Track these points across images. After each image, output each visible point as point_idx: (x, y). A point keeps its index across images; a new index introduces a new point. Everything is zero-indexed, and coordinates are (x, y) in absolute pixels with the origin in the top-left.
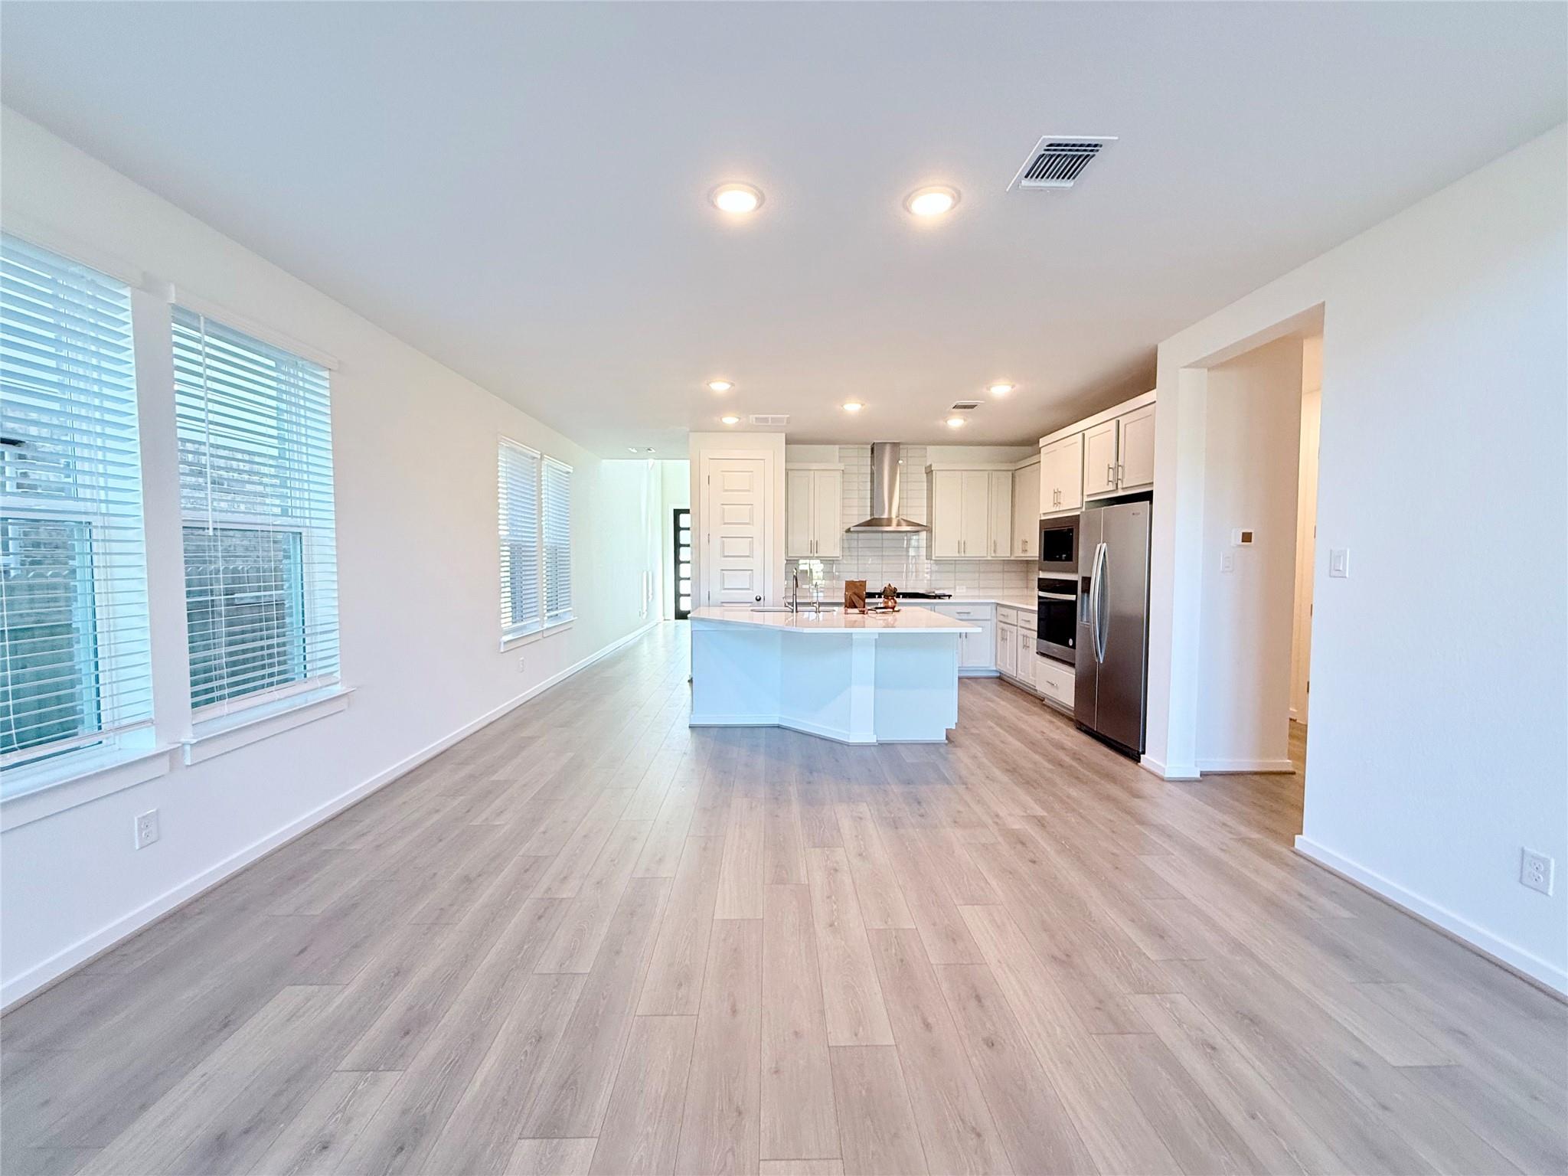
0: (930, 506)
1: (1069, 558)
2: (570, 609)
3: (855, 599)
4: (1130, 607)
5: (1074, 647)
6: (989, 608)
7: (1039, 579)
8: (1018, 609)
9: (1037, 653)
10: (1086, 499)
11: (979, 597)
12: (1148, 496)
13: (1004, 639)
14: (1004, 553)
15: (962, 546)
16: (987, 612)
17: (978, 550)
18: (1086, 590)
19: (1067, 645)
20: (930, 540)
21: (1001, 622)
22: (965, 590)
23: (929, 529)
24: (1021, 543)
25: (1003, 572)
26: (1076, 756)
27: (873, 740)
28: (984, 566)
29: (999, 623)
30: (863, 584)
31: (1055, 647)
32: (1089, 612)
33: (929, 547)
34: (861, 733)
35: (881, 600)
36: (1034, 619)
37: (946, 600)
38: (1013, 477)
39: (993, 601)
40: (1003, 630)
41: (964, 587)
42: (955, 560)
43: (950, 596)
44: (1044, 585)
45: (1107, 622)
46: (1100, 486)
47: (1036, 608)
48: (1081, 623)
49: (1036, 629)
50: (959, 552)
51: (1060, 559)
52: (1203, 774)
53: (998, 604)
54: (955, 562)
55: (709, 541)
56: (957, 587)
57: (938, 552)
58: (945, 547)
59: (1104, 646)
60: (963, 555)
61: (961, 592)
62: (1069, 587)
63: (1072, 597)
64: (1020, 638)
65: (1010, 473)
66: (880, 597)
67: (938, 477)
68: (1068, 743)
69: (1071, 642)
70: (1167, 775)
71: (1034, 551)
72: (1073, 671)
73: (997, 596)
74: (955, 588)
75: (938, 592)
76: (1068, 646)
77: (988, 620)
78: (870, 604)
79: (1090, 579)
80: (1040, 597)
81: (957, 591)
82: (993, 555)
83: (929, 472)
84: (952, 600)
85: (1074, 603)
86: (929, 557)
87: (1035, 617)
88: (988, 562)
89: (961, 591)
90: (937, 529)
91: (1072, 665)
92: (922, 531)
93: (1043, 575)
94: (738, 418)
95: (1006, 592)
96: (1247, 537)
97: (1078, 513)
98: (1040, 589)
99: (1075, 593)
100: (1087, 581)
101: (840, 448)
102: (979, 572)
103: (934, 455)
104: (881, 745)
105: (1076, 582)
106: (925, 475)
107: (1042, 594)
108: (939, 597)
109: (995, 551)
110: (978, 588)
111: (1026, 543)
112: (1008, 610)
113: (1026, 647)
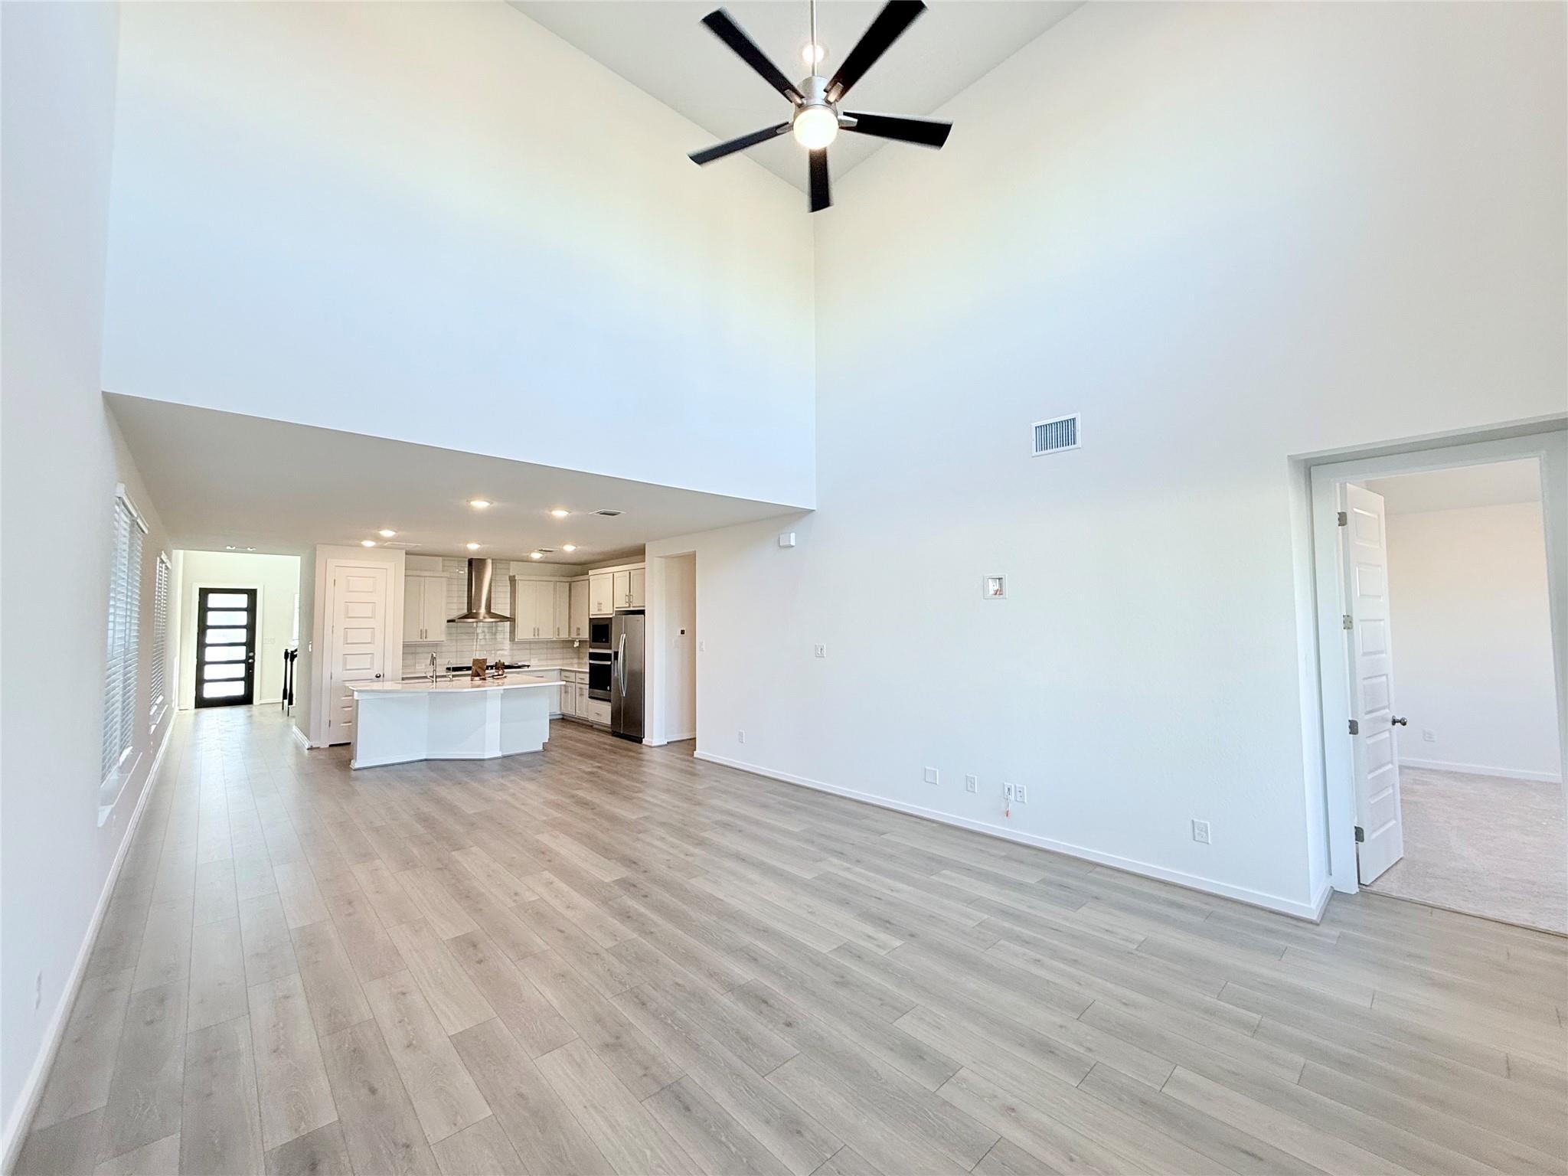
0: (513, 605)
1: (607, 641)
3: (479, 671)
4: (636, 667)
5: (610, 690)
6: (556, 672)
7: (590, 653)
8: (575, 672)
9: (589, 697)
10: (615, 609)
11: (547, 666)
12: (642, 612)
13: (566, 691)
14: (564, 636)
15: (536, 631)
16: (555, 675)
17: (548, 634)
18: (616, 658)
19: (606, 690)
20: (512, 628)
21: (564, 680)
22: (538, 662)
23: (512, 620)
24: (575, 630)
25: (563, 648)
26: (611, 745)
27: (500, 754)
28: (550, 644)
29: (562, 681)
30: (485, 661)
31: (599, 692)
32: (618, 670)
33: (512, 633)
34: (492, 751)
35: (493, 671)
36: (587, 678)
37: (526, 669)
38: (570, 586)
39: (558, 668)
40: (565, 685)
41: (537, 659)
42: (532, 641)
43: (528, 666)
44: (592, 656)
45: (627, 671)
46: (622, 604)
47: (588, 671)
48: (614, 675)
49: (588, 683)
50: (534, 635)
51: (602, 642)
52: (668, 743)
53: (562, 669)
54: (532, 643)
56: (532, 660)
57: (520, 635)
59: (626, 685)
60: (537, 637)
61: (535, 663)
62: (607, 657)
63: (609, 663)
64: (578, 690)
65: (568, 584)
66: (492, 669)
67: (518, 584)
68: (609, 742)
69: (608, 688)
70: (653, 745)
71: (585, 634)
72: (610, 704)
73: (558, 664)
74: (530, 660)
75: (520, 664)
78: (489, 673)
79: (618, 652)
80: (590, 664)
81: (532, 662)
82: (557, 637)
83: (512, 580)
84: (530, 669)
85: (610, 665)
86: (511, 639)
87: (588, 675)
88: (553, 642)
90: (518, 620)
91: (609, 701)
92: (507, 622)
93: (591, 651)
95: (565, 661)
96: (683, 632)
97: (611, 616)
98: (590, 658)
99: (610, 660)
100: (616, 654)
101: (444, 559)
102: (547, 648)
103: (514, 569)
104: (504, 757)
105: (611, 654)
106: (510, 583)
107: (591, 662)
108: (519, 667)
109: (558, 635)
110: (547, 659)
111: (578, 629)
112: (569, 673)
113: (581, 695)
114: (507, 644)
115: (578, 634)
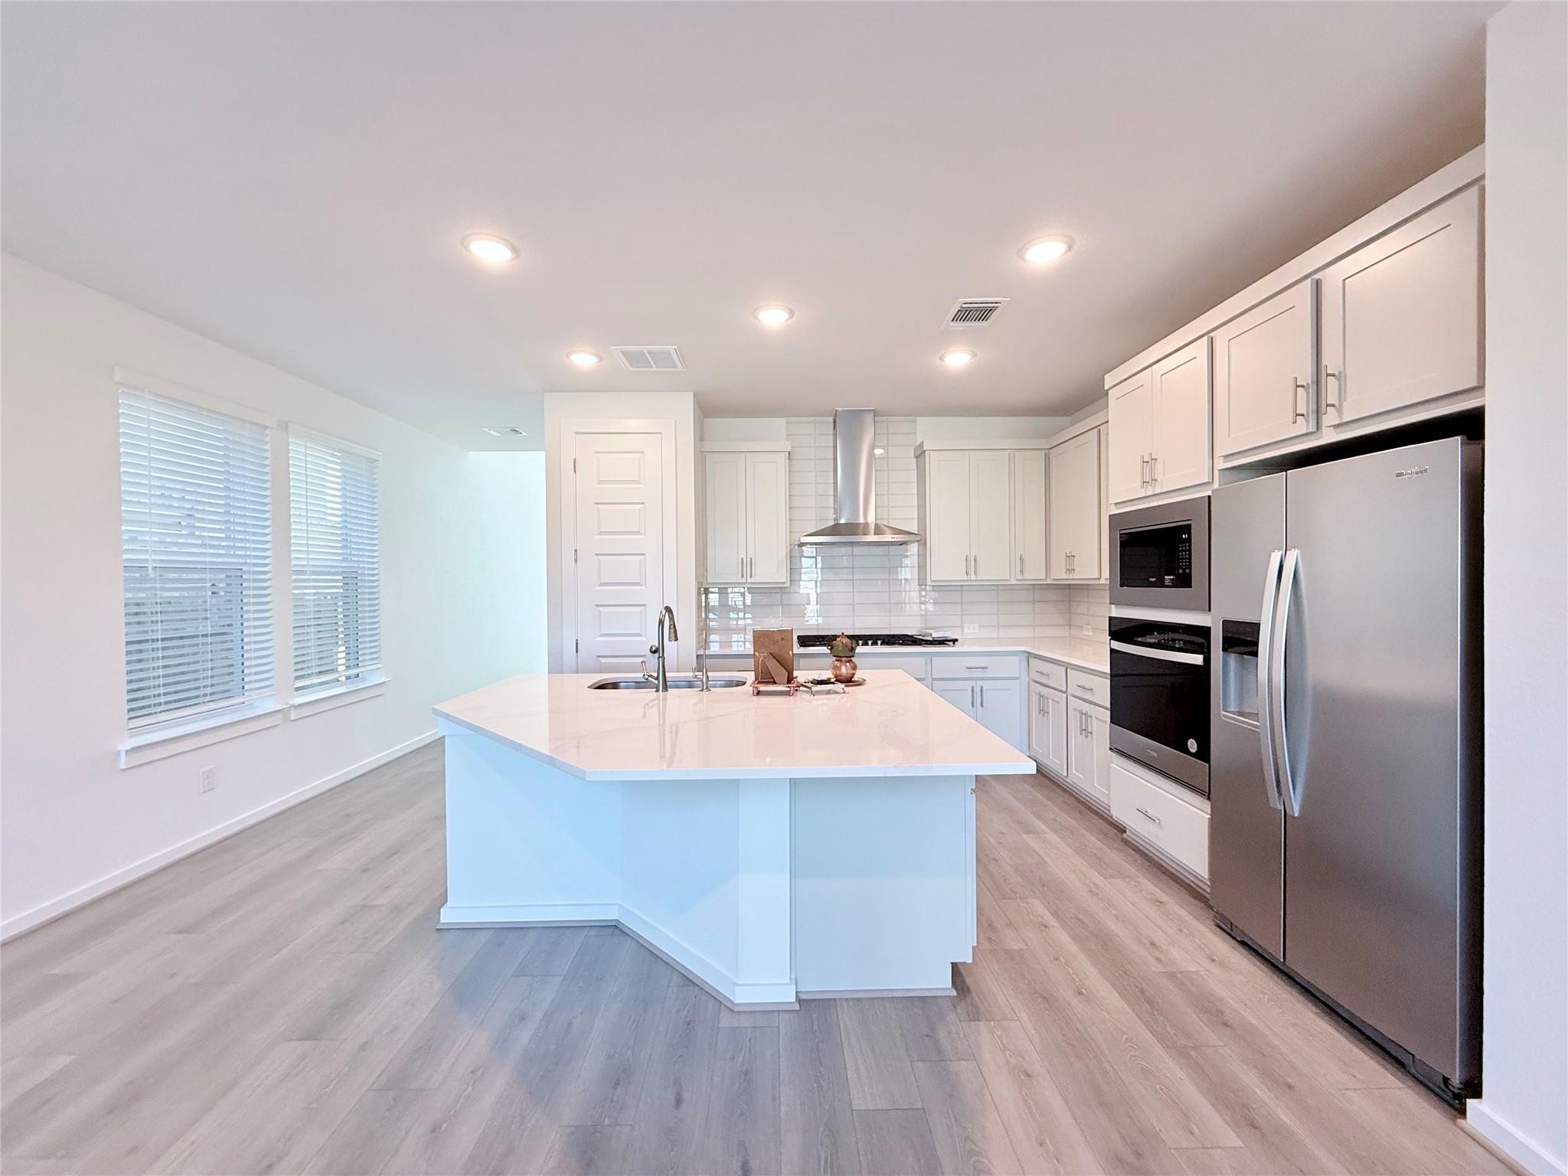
0: (922, 507)
1: (1185, 581)
2: (380, 666)
6: (1016, 659)
7: (1111, 619)
8: (1069, 665)
9: (1111, 749)
10: (1220, 464)
11: (1000, 642)
13: (1043, 711)
14: (1036, 573)
15: (972, 563)
16: (1013, 667)
17: (995, 570)
18: (1241, 648)
20: (922, 557)
21: (1036, 682)
22: (977, 630)
23: (923, 543)
24: (1062, 557)
25: (1034, 602)
28: (1004, 594)
29: (1031, 683)
31: (1154, 748)
33: (922, 566)
36: (1103, 688)
37: (951, 648)
38: (1046, 457)
39: (1021, 648)
40: (1041, 696)
41: (977, 625)
42: (962, 586)
43: (955, 641)
44: (1122, 631)
47: (1106, 669)
49: (1109, 706)
50: (967, 574)
53: (1029, 653)
54: (961, 588)
55: (576, 560)
56: (966, 625)
57: (937, 574)
58: (946, 567)
60: (973, 578)
61: (971, 635)
62: (1191, 638)
63: (1197, 659)
64: (1076, 716)
65: (1043, 452)
67: (932, 460)
69: (1192, 745)
71: (1098, 568)
72: (1205, 803)
73: (1025, 641)
74: (962, 627)
75: (939, 635)
76: (1186, 751)
77: (1016, 678)
80: (1112, 651)
81: (966, 630)
82: (1020, 577)
83: (920, 454)
84: (957, 648)
85: (1205, 670)
86: (922, 582)
87: (1106, 684)
88: (1010, 588)
89: (972, 631)
90: (934, 538)
92: (913, 542)
93: (1117, 612)
94: (598, 356)
95: (1039, 635)
97: (1204, 493)
98: (1115, 636)
99: (1206, 650)
101: (787, 423)
102: (997, 602)
103: (926, 430)
105: (1208, 630)
106: (914, 461)
107: (1117, 645)
108: (942, 642)
109: (1021, 571)
110: (999, 626)
111: (1070, 557)
112: (1047, 665)
113: (1086, 732)
114: (913, 594)
115: (1070, 570)
